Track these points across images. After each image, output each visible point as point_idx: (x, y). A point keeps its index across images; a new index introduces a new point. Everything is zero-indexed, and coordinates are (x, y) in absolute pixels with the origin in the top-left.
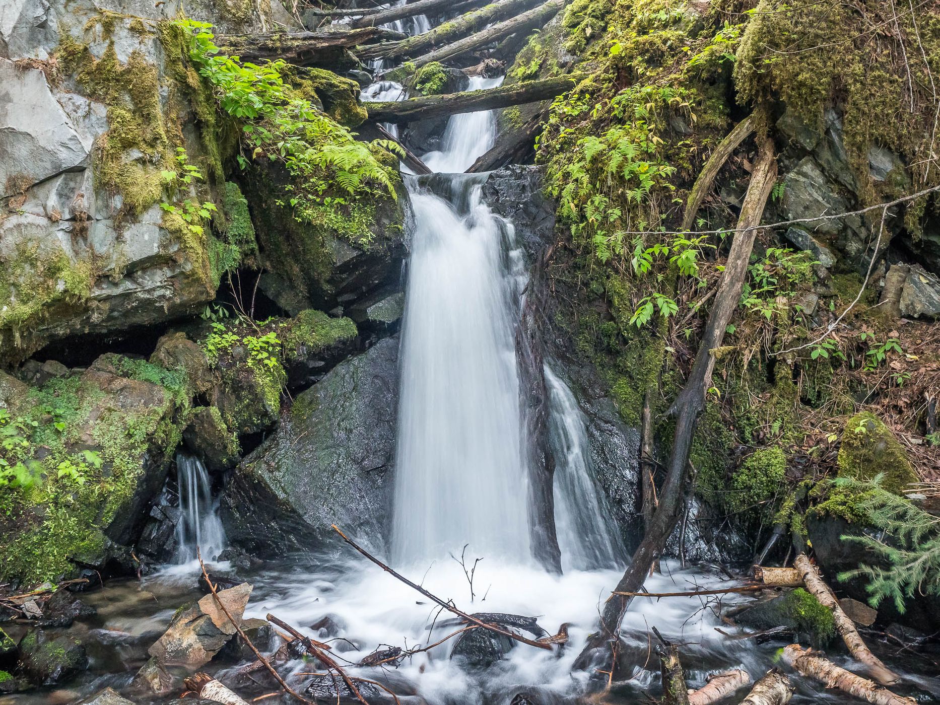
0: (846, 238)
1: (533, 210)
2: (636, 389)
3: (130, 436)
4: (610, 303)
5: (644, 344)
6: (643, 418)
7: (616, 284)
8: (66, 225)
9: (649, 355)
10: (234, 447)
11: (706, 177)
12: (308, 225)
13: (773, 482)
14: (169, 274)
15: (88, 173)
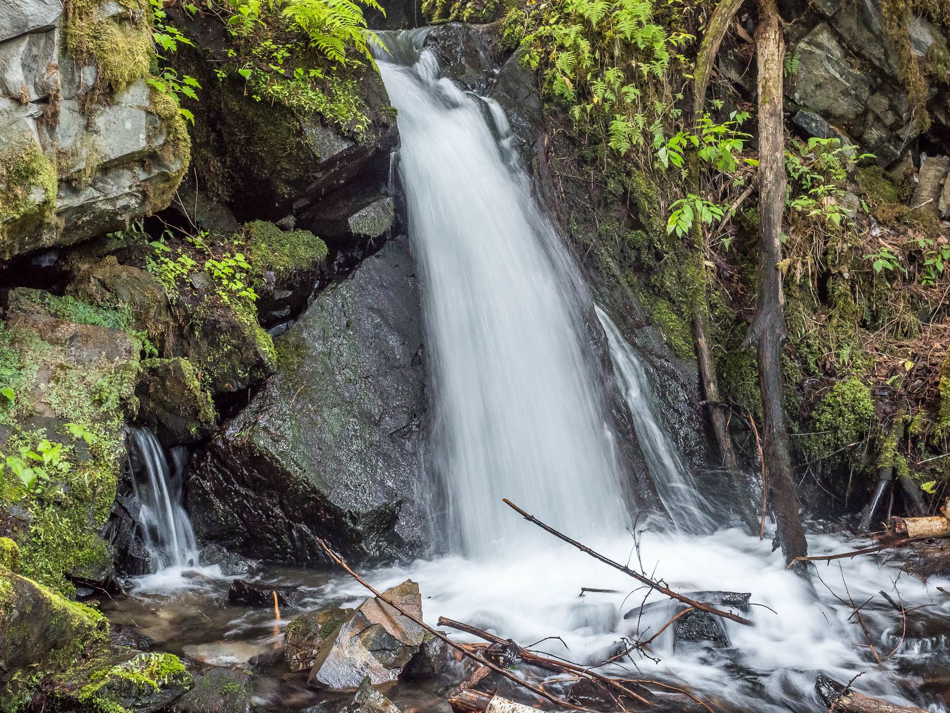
0: (864, 124)
1: (512, 85)
2: (680, 314)
3: (100, 402)
4: (634, 207)
5: (681, 258)
6: (697, 350)
7: (640, 182)
8: (34, 109)
9: (690, 272)
10: (210, 412)
11: (711, 46)
12: (275, 107)
13: (861, 420)
14: (143, 176)
15: (57, 36)
